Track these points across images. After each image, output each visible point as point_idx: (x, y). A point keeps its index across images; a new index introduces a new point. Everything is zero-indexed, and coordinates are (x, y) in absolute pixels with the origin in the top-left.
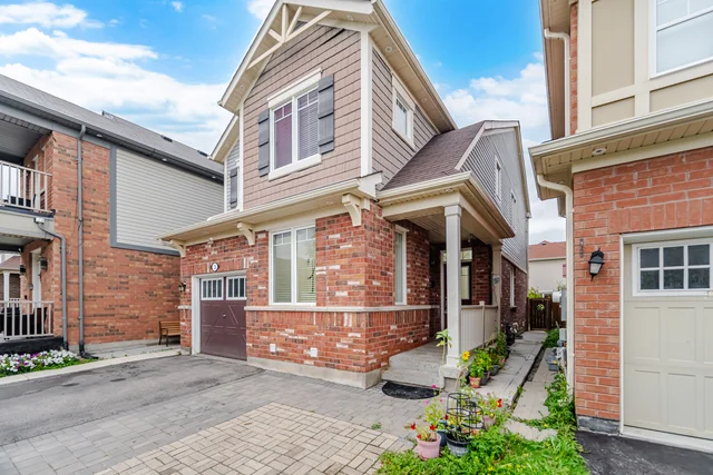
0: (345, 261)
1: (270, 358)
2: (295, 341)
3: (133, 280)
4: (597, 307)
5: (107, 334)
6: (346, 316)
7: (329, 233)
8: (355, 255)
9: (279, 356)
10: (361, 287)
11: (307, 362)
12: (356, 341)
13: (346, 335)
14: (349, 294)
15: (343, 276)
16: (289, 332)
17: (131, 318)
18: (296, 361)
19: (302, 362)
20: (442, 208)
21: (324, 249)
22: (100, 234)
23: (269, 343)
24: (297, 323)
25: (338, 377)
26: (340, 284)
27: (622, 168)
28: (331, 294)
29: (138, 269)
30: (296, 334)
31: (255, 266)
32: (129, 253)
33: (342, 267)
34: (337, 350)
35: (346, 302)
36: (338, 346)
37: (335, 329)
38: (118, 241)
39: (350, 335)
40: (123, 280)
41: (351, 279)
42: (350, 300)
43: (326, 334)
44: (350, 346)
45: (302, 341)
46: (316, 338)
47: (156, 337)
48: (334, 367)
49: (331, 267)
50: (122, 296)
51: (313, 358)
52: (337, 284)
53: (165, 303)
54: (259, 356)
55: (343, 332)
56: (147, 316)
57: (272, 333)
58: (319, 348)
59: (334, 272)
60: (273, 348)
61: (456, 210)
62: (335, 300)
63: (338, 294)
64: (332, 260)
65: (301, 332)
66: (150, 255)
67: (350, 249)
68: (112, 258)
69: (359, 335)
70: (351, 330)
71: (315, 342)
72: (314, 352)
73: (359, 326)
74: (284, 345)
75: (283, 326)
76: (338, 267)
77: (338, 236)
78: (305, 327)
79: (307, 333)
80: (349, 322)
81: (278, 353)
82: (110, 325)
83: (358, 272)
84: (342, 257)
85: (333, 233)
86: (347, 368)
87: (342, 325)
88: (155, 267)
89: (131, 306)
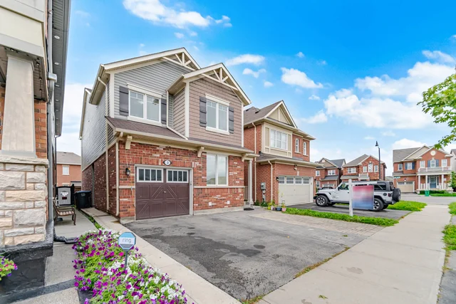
1: (208, 209)
2: (221, 199)
6: (239, 189)
7: (233, 162)
8: (241, 170)
9: (213, 207)
10: (243, 180)
11: (226, 207)
14: (239, 182)
15: (238, 176)
16: (218, 197)
18: (221, 207)
19: (224, 207)
21: (232, 166)
23: (208, 202)
24: (222, 192)
25: (236, 209)
28: (234, 182)
30: (221, 196)
31: (200, 167)
33: (238, 173)
34: (236, 201)
36: (237, 199)
37: (236, 194)
39: (240, 195)
41: (240, 177)
42: (240, 184)
43: (233, 196)
44: (240, 198)
45: (224, 199)
46: (229, 197)
48: (235, 206)
49: (234, 173)
51: (228, 205)
52: (236, 179)
54: (202, 209)
55: (238, 194)
57: (210, 198)
58: (230, 201)
59: (235, 175)
60: (210, 204)
62: (236, 184)
63: (236, 182)
64: (235, 170)
65: (224, 196)
67: (240, 168)
69: (242, 195)
70: (240, 193)
71: (229, 199)
72: (228, 203)
73: (242, 192)
74: (215, 202)
75: (215, 194)
77: (237, 163)
78: (225, 194)
79: (226, 196)
80: (240, 191)
83: (242, 175)
84: (238, 170)
85: (235, 162)
86: (238, 206)
87: (238, 192)
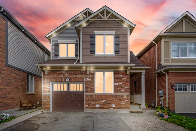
0: (124, 82)
1: (96, 109)
2: (107, 103)
3: (12, 81)
4: (172, 93)
5: (4, 106)
6: (124, 96)
7: (119, 75)
8: (127, 81)
9: (100, 108)
10: (128, 89)
11: (111, 108)
12: (127, 102)
13: (124, 101)
14: (125, 90)
15: (123, 86)
16: (104, 101)
17: (11, 99)
18: (107, 109)
19: (109, 109)
20: (141, 73)
21: (117, 79)
22: (2, 59)
23: (96, 104)
24: (108, 98)
26: (122, 88)
27: (175, 72)
28: (119, 90)
29: (13, 76)
30: (107, 101)
31: (89, 81)
32: (11, 69)
33: (123, 84)
34: (121, 104)
35: (124, 92)
36: (122, 103)
37: (121, 99)
38: (8, 63)
39: (125, 100)
40: (9, 81)
41: (125, 87)
43: (118, 101)
44: (125, 103)
45: (109, 103)
46: (114, 102)
47: (19, 107)
48: (120, 109)
49: (119, 83)
50: (9, 88)
51: (114, 107)
52: (121, 88)
53: (21, 92)
54: (91, 109)
56: (16, 98)
57: (97, 101)
58: (116, 104)
60: (97, 106)
61: (144, 73)
62: (121, 92)
63: (122, 90)
64: (120, 82)
65: (109, 101)
66: (17, 71)
67: (125, 79)
68: (6, 71)
69: (128, 100)
70: (126, 99)
71: (114, 103)
72: (114, 106)
73: (128, 98)
74: (101, 105)
75: (102, 99)
76: (122, 84)
77: (122, 76)
78: (110, 99)
79: (111, 101)
80: (125, 97)
81: (99, 107)
82: (5, 102)
83: (128, 85)
84: (123, 81)
85: (120, 75)
86: (124, 109)
87: (123, 98)
88: (19, 76)
89: (12, 93)
